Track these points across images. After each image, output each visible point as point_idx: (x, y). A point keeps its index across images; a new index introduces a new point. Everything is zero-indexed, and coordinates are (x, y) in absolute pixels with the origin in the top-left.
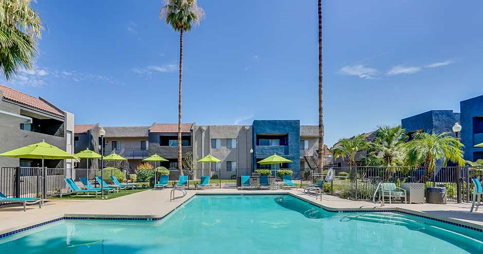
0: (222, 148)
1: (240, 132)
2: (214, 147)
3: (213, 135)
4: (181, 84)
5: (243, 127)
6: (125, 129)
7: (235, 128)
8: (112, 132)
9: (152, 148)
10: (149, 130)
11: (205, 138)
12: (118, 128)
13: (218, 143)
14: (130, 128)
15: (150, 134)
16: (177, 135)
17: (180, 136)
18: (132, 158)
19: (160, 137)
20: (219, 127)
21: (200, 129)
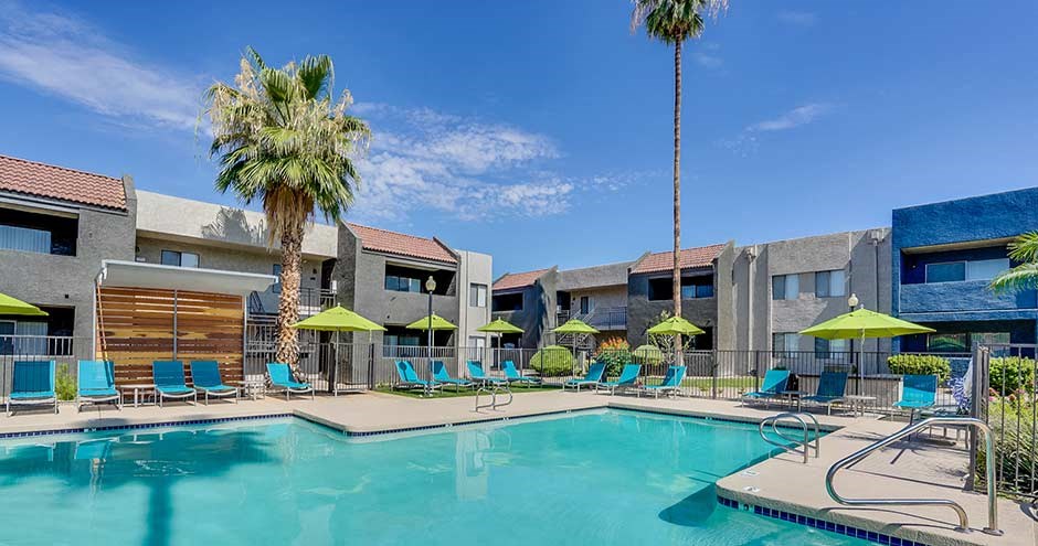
0: (803, 296)
1: (853, 250)
2: (780, 294)
3: (777, 265)
4: (678, 159)
5: (867, 235)
6: (596, 272)
7: (842, 241)
8: (576, 280)
9: (634, 306)
10: (629, 270)
11: (757, 275)
12: (585, 270)
13: (792, 286)
14: (605, 268)
15: (632, 277)
16: (670, 276)
17: (677, 276)
18: (606, 328)
19: (651, 281)
20: (794, 244)
21: (745, 257)
